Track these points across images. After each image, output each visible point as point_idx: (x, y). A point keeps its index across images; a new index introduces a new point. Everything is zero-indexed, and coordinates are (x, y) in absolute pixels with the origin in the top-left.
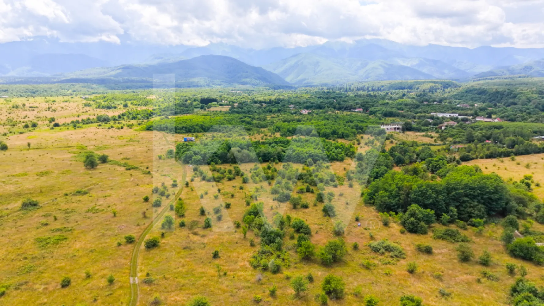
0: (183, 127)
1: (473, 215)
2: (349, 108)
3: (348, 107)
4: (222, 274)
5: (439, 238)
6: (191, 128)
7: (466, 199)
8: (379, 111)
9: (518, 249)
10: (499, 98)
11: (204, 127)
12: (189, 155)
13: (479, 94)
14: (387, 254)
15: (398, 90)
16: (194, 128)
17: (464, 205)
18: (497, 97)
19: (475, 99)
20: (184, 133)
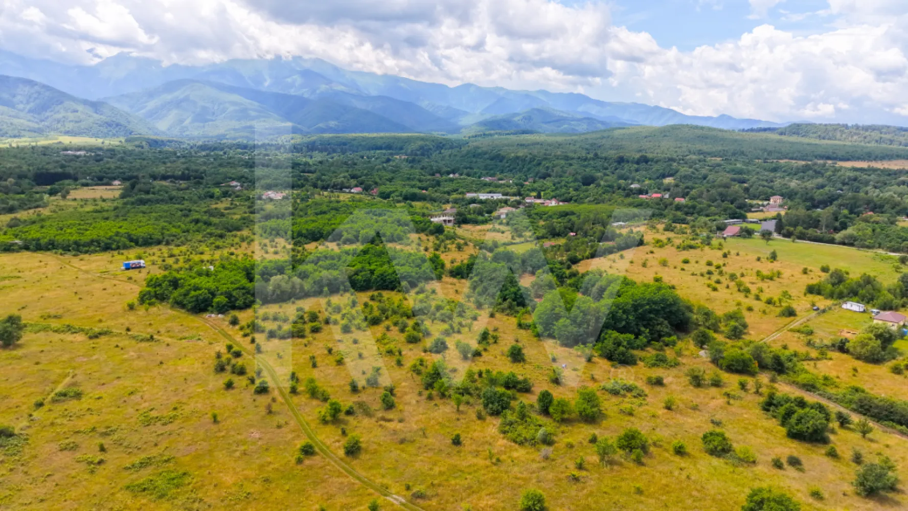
0: (92, 241)
1: (663, 333)
2: (339, 187)
3: (338, 184)
4: (494, 460)
5: (654, 365)
6: (109, 241)
7: (652, 316)
8: (394, 192)
9: (734, 363)
10: (520, 166)
11: (135, 238)
12: (201, 297)
13: (492, 159)
14: (629, 395)
15: (372, 152)
16: (114, 241)
17: (651, 323)
18: (518, 165)
19: (490, 167)
20: (96, 251)
